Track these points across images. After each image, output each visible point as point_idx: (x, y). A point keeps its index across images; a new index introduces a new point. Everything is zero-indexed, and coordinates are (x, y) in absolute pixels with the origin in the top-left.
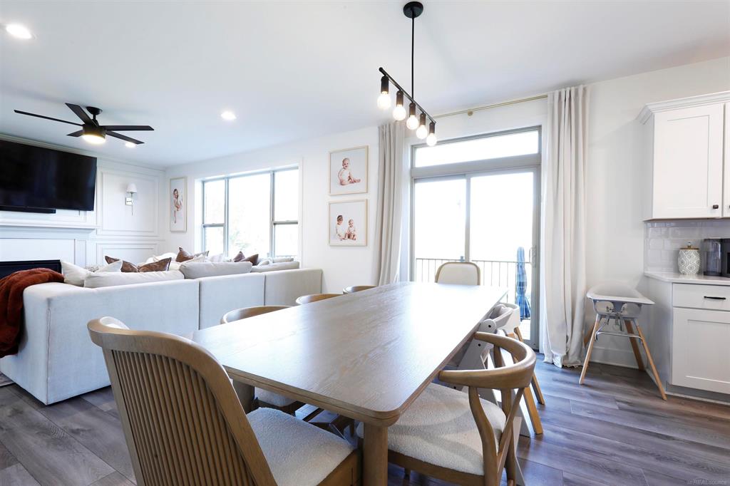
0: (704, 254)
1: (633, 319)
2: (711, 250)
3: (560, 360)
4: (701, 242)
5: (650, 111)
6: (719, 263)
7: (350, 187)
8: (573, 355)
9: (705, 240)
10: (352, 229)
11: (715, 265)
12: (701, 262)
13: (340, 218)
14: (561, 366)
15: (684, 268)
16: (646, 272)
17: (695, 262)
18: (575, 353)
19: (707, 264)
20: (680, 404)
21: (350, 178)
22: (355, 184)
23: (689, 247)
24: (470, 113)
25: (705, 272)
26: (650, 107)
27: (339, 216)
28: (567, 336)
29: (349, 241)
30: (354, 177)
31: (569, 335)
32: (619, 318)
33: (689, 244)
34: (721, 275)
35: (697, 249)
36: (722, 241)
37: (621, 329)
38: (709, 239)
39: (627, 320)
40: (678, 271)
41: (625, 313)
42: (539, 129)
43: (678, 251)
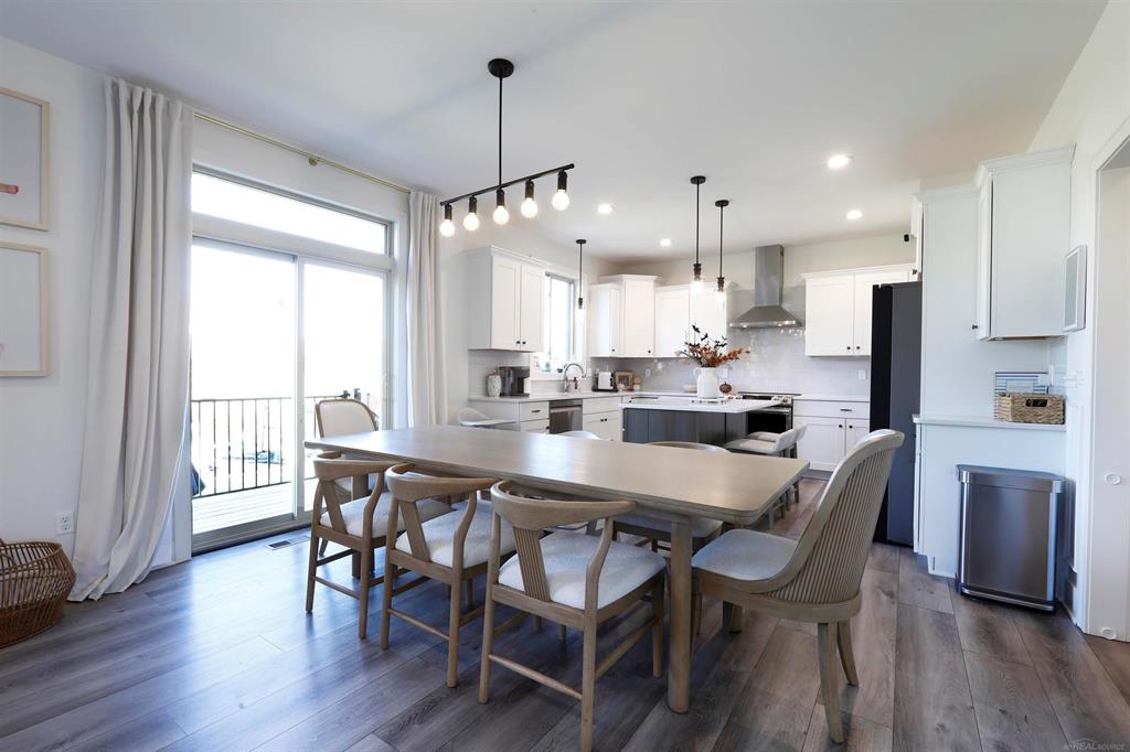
0: (504, 380)
2: (505, 376)
4: (502, 370)
6: (511, 385)
9: (500, 368)
11: (507, 391)
12: (502, 386)
15: (492, 392)
17: (498, 386)
19: (506, 386)
24: (313, 161)
33: (495, 371)
34: (511, 395)
35: (500, 375)
38: (506, 367)
42: (389, 225)
43: (487, 377)
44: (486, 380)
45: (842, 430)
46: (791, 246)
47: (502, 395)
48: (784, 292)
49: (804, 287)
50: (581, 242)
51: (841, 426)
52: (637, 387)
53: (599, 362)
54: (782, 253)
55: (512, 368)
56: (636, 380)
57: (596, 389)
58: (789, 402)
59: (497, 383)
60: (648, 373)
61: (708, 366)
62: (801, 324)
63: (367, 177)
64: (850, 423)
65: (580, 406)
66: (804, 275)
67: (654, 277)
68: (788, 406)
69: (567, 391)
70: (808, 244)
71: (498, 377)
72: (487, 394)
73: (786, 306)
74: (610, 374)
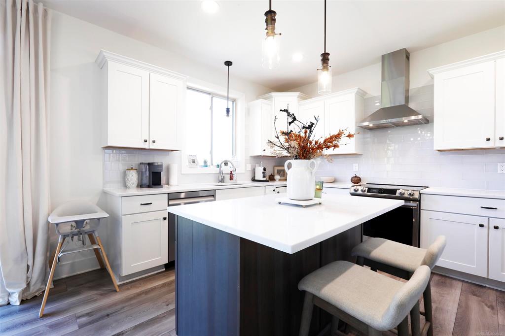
0: (140, 174)
1: (93, 231)
2: (144, 170)
3: (17, 296)
4: (139, 165)
5: (104, 56)
6: (148, 178)
8: (35, 284)
9: (141, 163)
11: (146, 181)
12: (138, 179)
14: (18, 303)
15: (129, 184)
16: (104, 189)
17: (135, 179)
18: (37, 280)
19: (142, 179)
20: (128, 289)
23: (132, 169)
25: (141, 186)
26: (105, 54)
28: (28, 266)
31: (30, 263)
32: (81, 234)
33: (132, 166)
34: (149, 187)
35: (136, 170)
36: (149, 164)
37: (83, 244)
38: (142, 163)
39: (89, 233)
40: (125, 186)
41: (87, 228)
43: (125, 172)
44: (125, 174)
45: (485, 230)
46: (417, 49)
48: (410, 94)
50: (228, 63)
51: (481, 226)
54: (408, 58)
57: (254, 180)
58: (416, 196)
62: (427, 121)
64: (494, 223)
65: (214, 196)
66: (431, 71)
67: (297, 94)
68: (415, 200)
69: (221, 182)
73: (412, 105)
74: (263, 168)
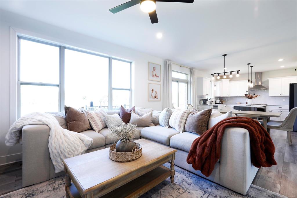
7: (155, 79)
10: (156, 95)
13: (152, 90)
21: (156, 75)
22: (158, 78)
24: (181, 66)
27: (152, 89)
29: (155, 99)
30: (157, 75)
42: (187, 75)
43: (200, 101)
46: (264, 72)
47: (203, 104)
49: (268, 81)
51: (279, 111)
52: (224, 103)
53: (217, 98)
54: (262, 74)
55: (205, 99)
56: (224, 101)
57: (216, 103)
59: (202, 102)
60: (227, 100)
61: (250, 98)
62: (267, 89)
63: (184, 67)
64: (281, 110)
65: (217, 106)
66: (268, 79)
67: (229, 80)
68: (265, 107)
69: (211, 103)
70: (268, 72)
71: (202, 101)
72: (200, 104)
73: (263, 85)
74: (219, 100)
